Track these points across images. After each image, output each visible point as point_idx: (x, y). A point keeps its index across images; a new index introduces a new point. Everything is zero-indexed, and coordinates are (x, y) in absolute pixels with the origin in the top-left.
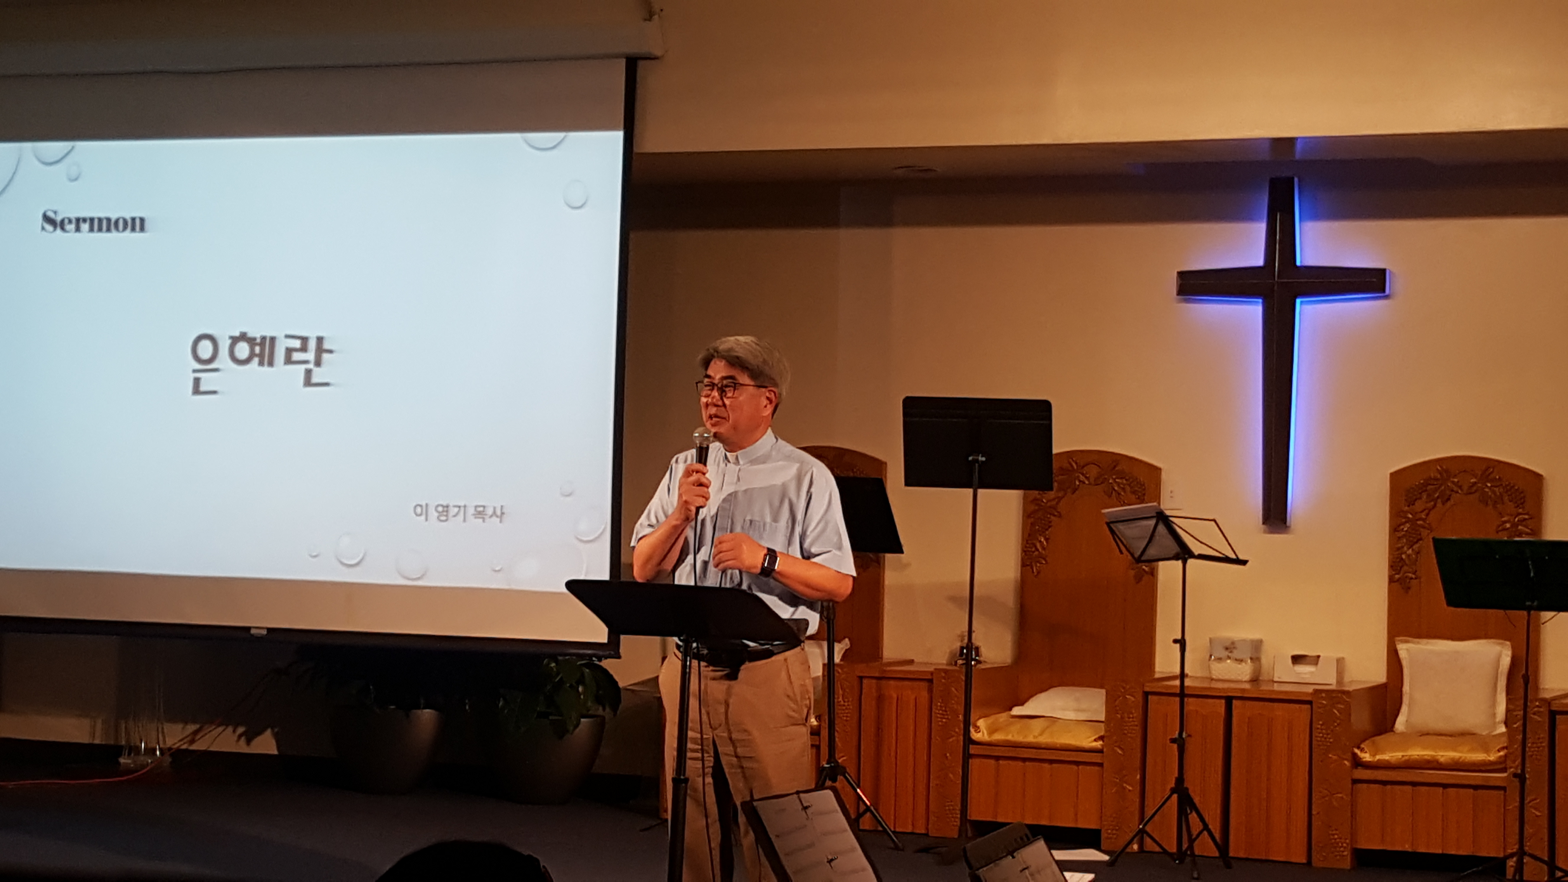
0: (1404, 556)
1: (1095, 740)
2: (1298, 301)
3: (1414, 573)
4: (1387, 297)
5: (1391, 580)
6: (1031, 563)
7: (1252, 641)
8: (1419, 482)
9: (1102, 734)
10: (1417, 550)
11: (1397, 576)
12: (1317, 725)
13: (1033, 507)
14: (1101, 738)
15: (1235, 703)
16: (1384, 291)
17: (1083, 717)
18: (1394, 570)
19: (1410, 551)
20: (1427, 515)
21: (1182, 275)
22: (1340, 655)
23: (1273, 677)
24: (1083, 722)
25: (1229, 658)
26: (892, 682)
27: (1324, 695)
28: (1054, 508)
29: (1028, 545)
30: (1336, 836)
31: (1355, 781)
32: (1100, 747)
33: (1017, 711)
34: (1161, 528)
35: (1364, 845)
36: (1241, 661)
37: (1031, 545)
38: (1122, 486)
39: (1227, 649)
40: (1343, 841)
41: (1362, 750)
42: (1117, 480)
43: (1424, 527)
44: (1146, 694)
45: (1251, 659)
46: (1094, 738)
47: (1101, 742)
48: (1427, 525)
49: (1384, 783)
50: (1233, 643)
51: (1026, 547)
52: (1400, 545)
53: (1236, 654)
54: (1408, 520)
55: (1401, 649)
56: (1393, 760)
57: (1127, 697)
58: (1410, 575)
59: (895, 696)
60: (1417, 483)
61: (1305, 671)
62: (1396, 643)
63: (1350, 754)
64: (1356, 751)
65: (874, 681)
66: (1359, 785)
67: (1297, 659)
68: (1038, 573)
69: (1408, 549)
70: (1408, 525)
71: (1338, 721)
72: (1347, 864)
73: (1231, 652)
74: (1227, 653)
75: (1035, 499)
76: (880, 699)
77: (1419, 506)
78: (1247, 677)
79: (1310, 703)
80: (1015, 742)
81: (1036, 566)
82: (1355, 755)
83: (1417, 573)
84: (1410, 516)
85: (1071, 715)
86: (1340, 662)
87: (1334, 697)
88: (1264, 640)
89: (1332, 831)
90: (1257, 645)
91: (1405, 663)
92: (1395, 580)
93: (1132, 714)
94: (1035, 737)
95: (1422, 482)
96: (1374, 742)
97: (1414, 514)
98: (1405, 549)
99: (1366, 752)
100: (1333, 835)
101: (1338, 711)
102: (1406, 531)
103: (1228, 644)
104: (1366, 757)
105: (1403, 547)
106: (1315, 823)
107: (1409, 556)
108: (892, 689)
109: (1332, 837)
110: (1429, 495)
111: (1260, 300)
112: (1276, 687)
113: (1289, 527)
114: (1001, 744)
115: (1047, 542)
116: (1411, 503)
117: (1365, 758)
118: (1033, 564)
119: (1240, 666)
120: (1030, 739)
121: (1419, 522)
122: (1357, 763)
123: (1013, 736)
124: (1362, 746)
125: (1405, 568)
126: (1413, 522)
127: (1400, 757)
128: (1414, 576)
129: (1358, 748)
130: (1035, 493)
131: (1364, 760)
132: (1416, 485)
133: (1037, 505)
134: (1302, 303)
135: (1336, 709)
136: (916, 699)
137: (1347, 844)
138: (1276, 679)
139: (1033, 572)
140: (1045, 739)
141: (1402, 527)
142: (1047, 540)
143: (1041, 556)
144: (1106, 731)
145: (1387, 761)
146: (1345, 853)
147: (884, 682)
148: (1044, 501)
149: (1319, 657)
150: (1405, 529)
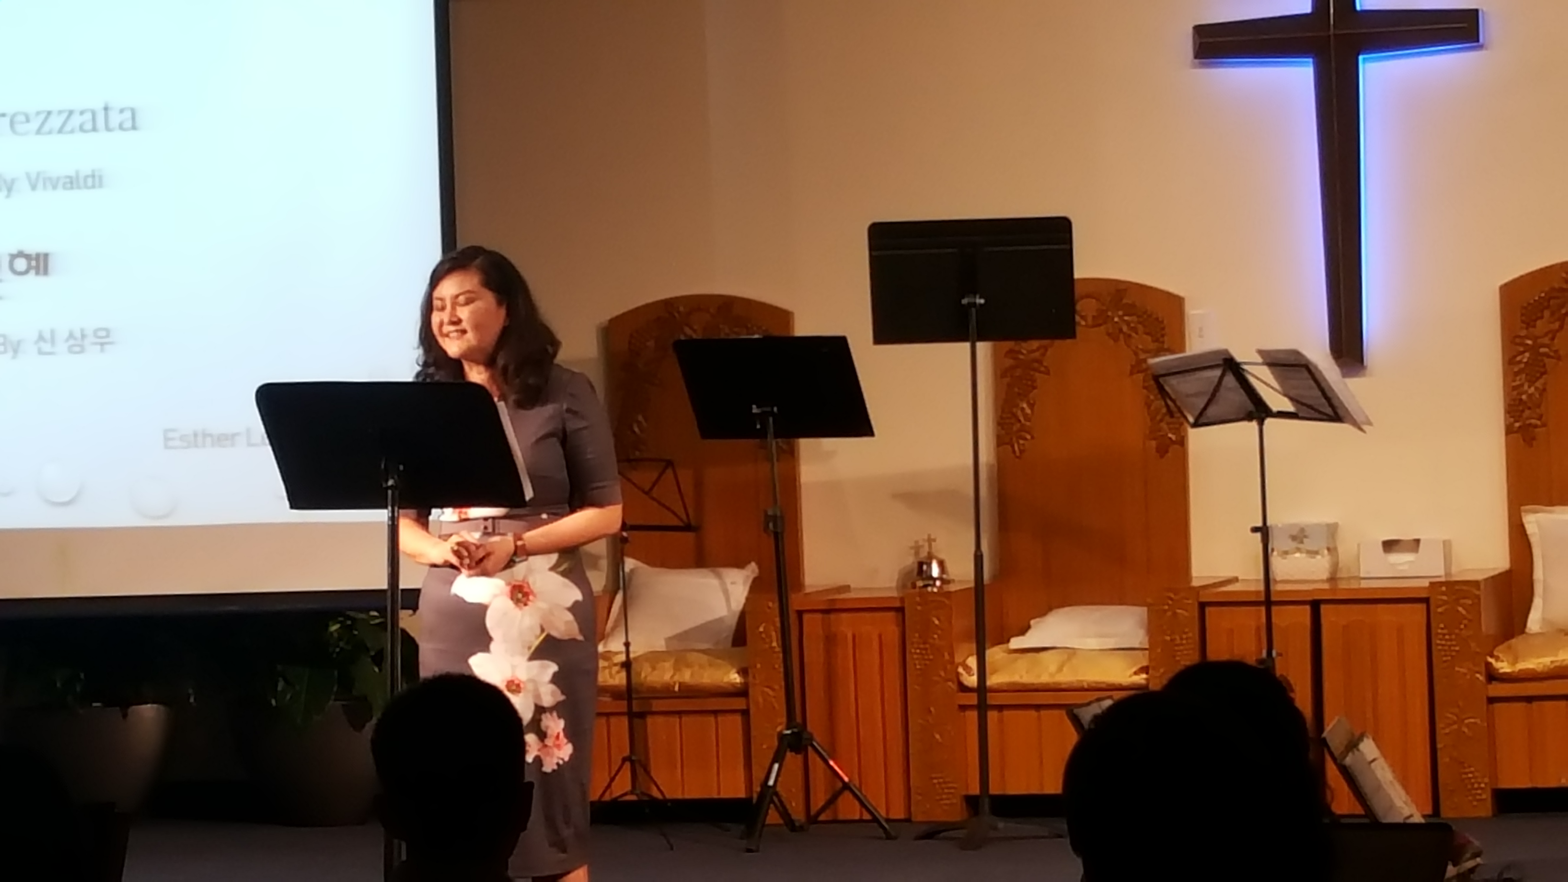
0: (1524, 397)
1: (1136, 673)
2: (1361, 58)
3: (1540, 418)
4: (1481, 47)
5: (1509, 430)
6: (1011, 439)
7: (1328, 526)
8: (1540, 297)
9: (1145, 664)
10: (1541, 387)
11: (1517, 425)
12: (1439, 628)
13: (1009, 362)
14: (1144, 670)
15: (1323, 608)
16: (1478, 41)
17: (1111, 643)
18: (1511, 417)
19: (1532, 389)
20: (1553, 339)
21: (1200, 30)
22: (1446, 537)
23: (1359, 572)
24: (1110, 652)
25: (1298, 550)
26: (844, 615)
27: (1444, 589)
28: (1040, 362)
29: (1004, 416)
30: (1470, 775)
31: (1491, 700)
32: (1143, 682)
33: (1016, 643)
34: (1230, 380)
35: (1506, 784)
36: (1313, 553)
37: (1009, 415)
38: (1132, 325)
39: (1294, 538)
40: (1479, 780)
41: (1497, 659)
42: (1126, 318)
43: (1548, 356)
44: (1203, 606)
45: (1328, 549)
46: (1134, 669)
47: (1144, 676)
48: (1552, 354)
49: (1529, 699)
50: (1302, 530)
51: (1001, 418)
52: (1518, 383)
53: (1308, 544)
54: (1527, 348)
55: (1529, 522)
56: (1540, 668)
57: (1179, 611)
58: (1533, 421)
59: (850, 636)
60: (1537, 298)
61: (1401, 561)
62: (1523, 514)
63: (1483, 665)
64: (1490, 660)
65: (819, 616)
66: (1497, 706)
67: (1389, 546)
68: (1021, 451)
69: (1529, 387)
70: (1527, 355)
71: (1465, 622)
72: (1485, 809)
73: (1302, 542)
74: (1294, 545)
75: (1011, 351)
76: (830, 640)
77: (1541, 326)
78: (1325, 575)
79: (1426, 601)
80: (1024, 685)
81: (1018, 444)
82: (1488, 665)
83: (1544, 418)
84: (1529, 342)
85: (1093, 643)
86: (1447, 545)
87: (1457, 590)
88: (1340, 523)
89: (1465, 768)
90: (1332, 530)
91: (1534, 540)
92: (1515, 429)
93: (1186, 633)
94: (1052, 675)
95: (1543, 295)
96: (1509, 647)
97: (1535, 338)
98: (1526, 387)
99: (1502, 661)
100: (1466, 773)
101: (1464, 608)
102: (1526, 363)
103: (1294, 533)
104: (1504, 667)
105: (1522, 385)
106: (1443, 760)
107: (1530, 396)
108: (845, 625)
109: (1464, 776)
110: (1553, 314)
111: (1311, 60)
112: (1364, 584)
113: (1366, 367)
114: (1005, 688)
115: (1032, 410)
116: (1529, 323)
117: (1502, 668)
118: (1014, 439)
119: (1313, 560)
120: (1045, 678)
121: (1542, 350)
122: (1492, 676)
123: (1021, 677)
124: (1495, 653)
125: (1527, 413)
126: (1534, 349)
127: (1549, 663)
128: (1539, 423)
129: (1492, 656)
130: (1009, 345)
131: (1502, 671)
132: (1535, 301)
133: (1015, 359)
134: (1364, 59)
135: (1461, 606)
136: (880, 636)
137: (1486, 784)
138: (1362, 575)
139: (1014, 452)
140: (1066, 677)
141: (1518, 358)
142: (1031, 406)
143: (1023, 429)
144: (1150, 660)
145: (1533, 670)
146: (1484, 796)
147: (833, 616)
148: (1024, 352)
149: (1417, 541)
150: (1525, 360)
